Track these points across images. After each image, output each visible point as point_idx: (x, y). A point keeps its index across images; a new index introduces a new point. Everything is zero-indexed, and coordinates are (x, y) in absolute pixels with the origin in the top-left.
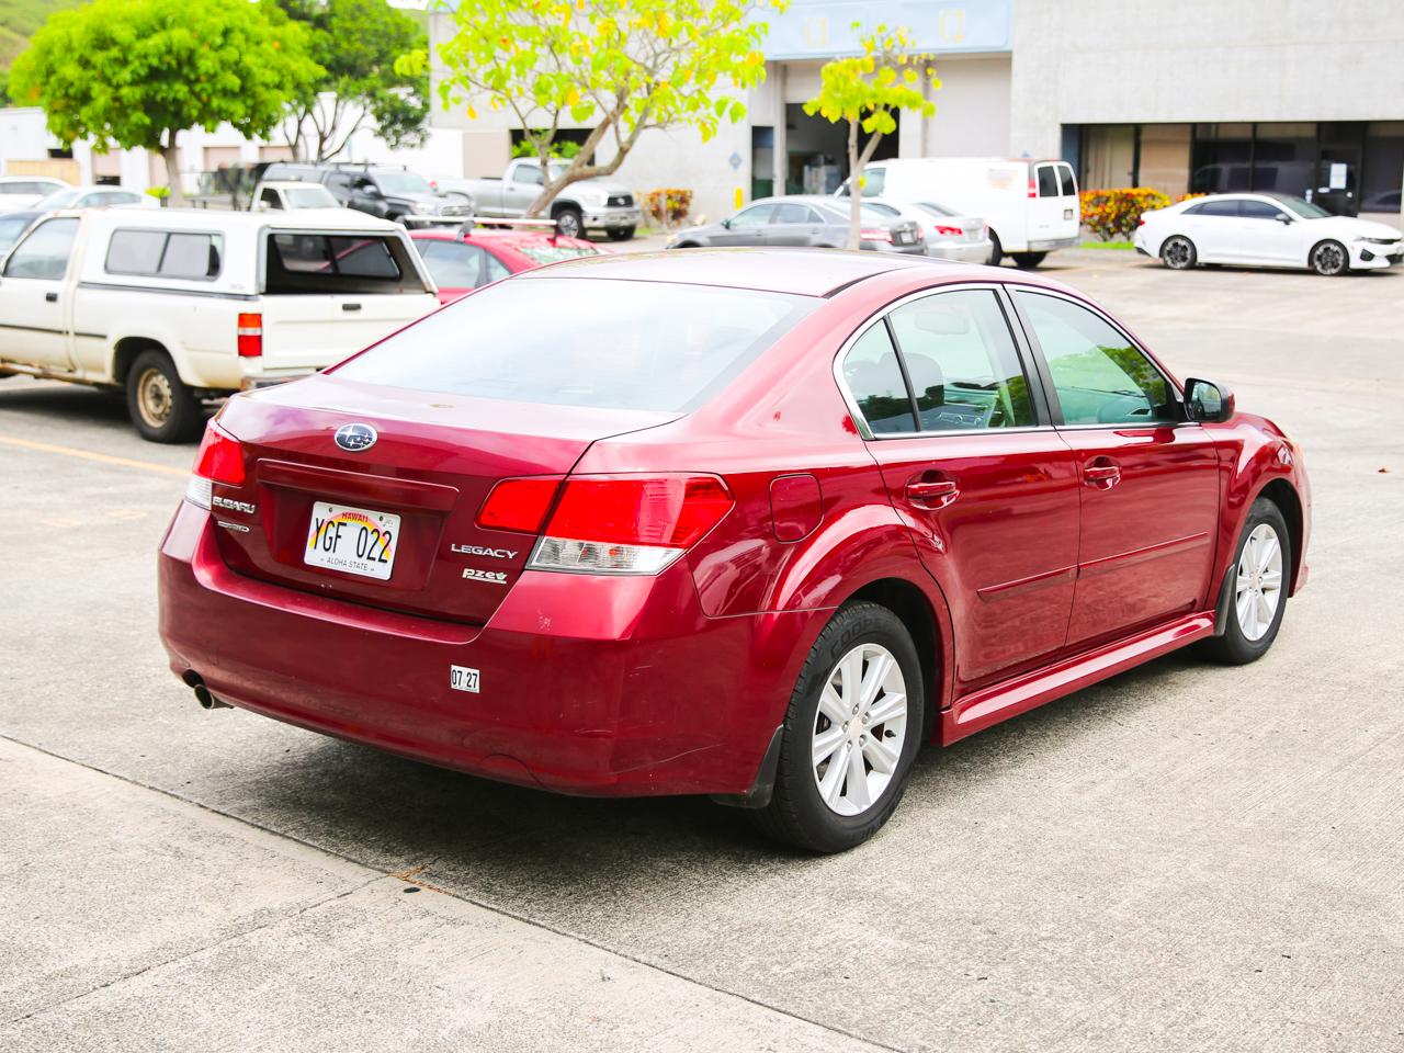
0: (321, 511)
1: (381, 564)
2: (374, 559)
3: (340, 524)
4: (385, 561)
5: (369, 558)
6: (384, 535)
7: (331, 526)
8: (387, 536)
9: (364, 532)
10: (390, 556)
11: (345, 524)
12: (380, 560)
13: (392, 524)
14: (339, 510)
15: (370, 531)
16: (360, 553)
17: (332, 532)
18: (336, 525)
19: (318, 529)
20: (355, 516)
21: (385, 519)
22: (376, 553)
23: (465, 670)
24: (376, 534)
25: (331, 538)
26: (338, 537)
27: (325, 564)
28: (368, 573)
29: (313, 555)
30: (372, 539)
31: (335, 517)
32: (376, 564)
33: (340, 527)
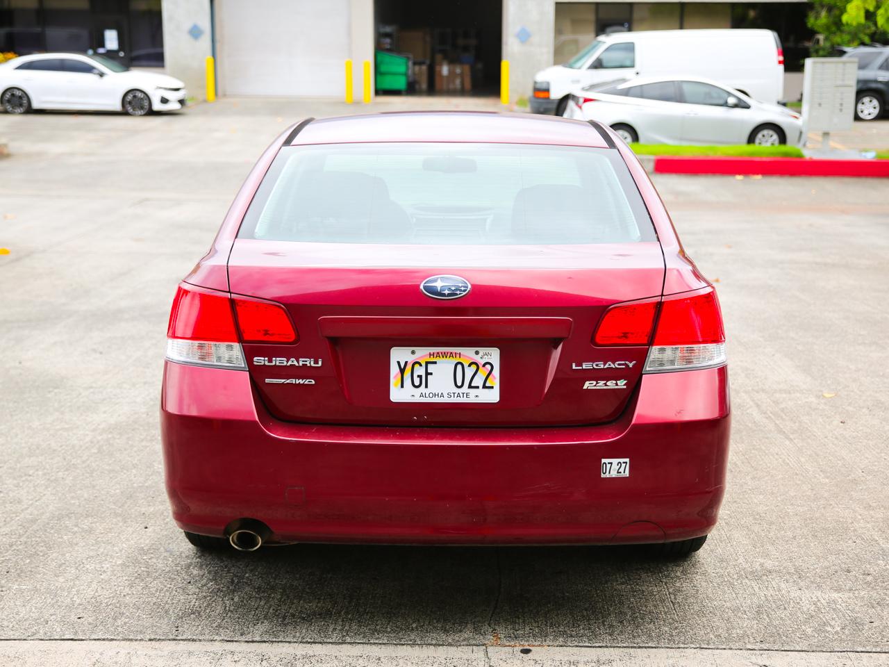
0: (399, 355)
1: (486, 390)
2: (478, 387)
3: (427, 363)
4: (492, 387)
5: (470, 387)
6: (484, 365)
7: (417, 366)
8: (488, 367)
9: (459, 367)
10: (495, 381)
11: (435, 363)
12: (484, 387)
13: (493, 356)
14: (422, 353)
15: (466, 365)
16: (459, 384)
17: (420, 371)
18: (424, 364)
19: (402, 371)
20: (445, 355)
21: (481, 354)
22: (478, 381)
23: (615, 461)
24: (474, 367)
25: (420, 377)
26: (427, 374)
27: (418, 399)
28: (472, 399)
29: (399, 394)
30: (469, 372)
31: (420, 358)
32: (481, 391)
33: (429, 366)
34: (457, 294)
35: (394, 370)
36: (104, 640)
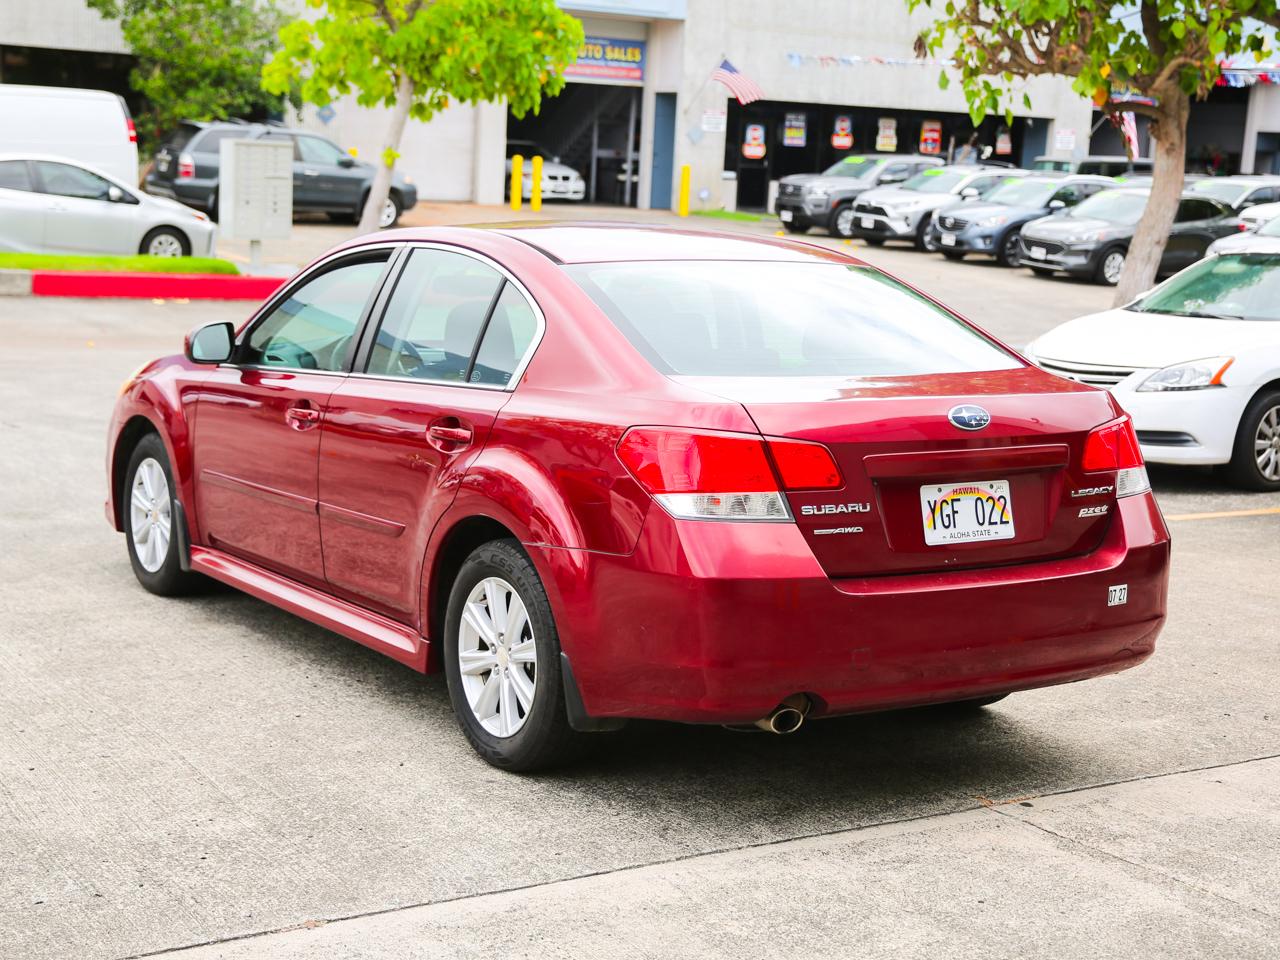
0: (929, 494)
1: (1003, 525)
2: (996, 523)
3: (953, 500)
4: (1008, 522)
5: (990, 523)
6: (999, 500)
7: (944, 504)
8: (1002, 500)
9: (979, 503)
10: (1009, 516)
11: (959, 500)
12: (1002, 522)
13: (1002, 488)
14: (948, 489)
15: (984, 501)
16: (981, 521)
17: (947, 510)
18: (950, 502)
19: (933, 511)
20: (966, 491)
21: (995, 487)
22: (996, 518)
24: (991, 502)
25: (948, 516)
26: (955, 512)
27: (949, 541)
28: (993, 537)
29: (934, 536)
30: (988, 506)
31: (945, 496)
32: (999, 527)
33: (955, 503)
34: (982, 425)
35: (926, 511)
36: (630, 868)
